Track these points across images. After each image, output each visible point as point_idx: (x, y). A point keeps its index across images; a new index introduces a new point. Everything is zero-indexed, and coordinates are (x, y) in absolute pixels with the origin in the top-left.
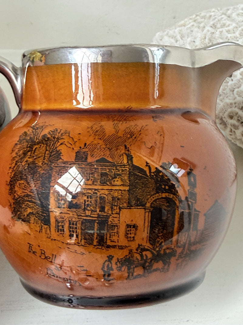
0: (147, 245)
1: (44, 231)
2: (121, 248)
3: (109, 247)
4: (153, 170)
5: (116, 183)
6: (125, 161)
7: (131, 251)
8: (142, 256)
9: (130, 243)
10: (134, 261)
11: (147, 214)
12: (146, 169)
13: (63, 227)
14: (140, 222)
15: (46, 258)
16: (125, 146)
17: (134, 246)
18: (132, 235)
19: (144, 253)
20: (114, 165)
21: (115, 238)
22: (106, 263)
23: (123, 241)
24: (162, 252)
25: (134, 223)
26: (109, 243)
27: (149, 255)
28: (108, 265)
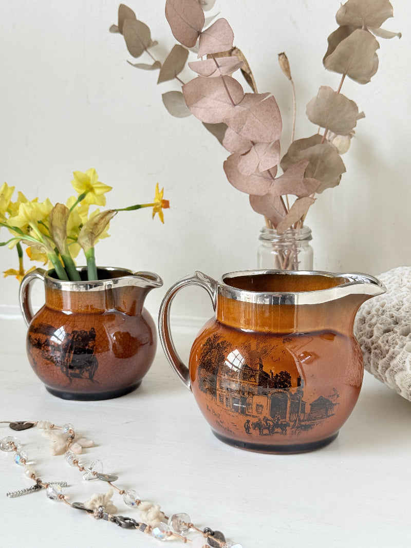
0: (270, 418)
1: (214, 399)
2: (254, 416)
3: (247, 415)
4: (274, 375)
5: (251, 380)
6: (258, 368)
7: (260, 420)
8: (267, 423)
9: (259, 415)
10: (262, 426)
11: (269, 400)
12: (270, 374)
13: (223, 399)
14: (264, 404)
15: (215, 415)
16: (260, 358)
17: (262, 417)
18: (260, 411)
19: (268, 422)
20: (252, 369)
21: (250, 411)
22: (247, 424)
23: (255, 413)
24: (280, 423)
25: (261, 404)
26: (247, 413)
27: (271, 424)
28: (247, 425)
